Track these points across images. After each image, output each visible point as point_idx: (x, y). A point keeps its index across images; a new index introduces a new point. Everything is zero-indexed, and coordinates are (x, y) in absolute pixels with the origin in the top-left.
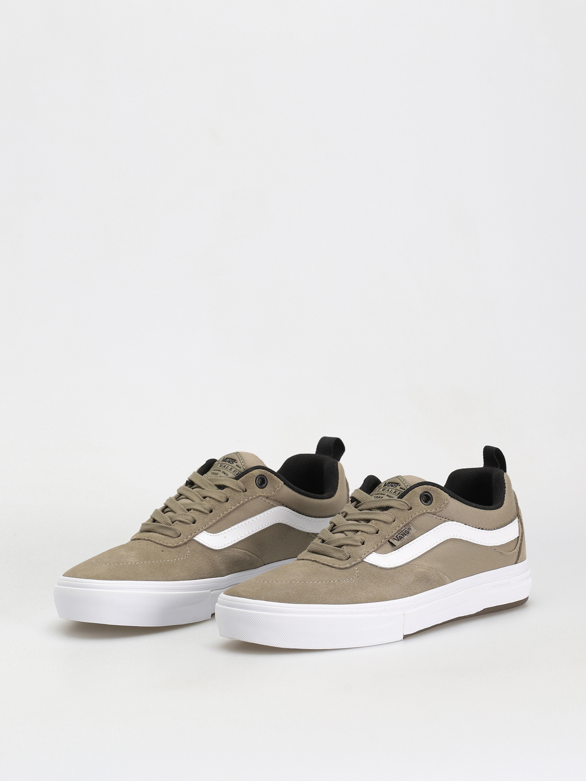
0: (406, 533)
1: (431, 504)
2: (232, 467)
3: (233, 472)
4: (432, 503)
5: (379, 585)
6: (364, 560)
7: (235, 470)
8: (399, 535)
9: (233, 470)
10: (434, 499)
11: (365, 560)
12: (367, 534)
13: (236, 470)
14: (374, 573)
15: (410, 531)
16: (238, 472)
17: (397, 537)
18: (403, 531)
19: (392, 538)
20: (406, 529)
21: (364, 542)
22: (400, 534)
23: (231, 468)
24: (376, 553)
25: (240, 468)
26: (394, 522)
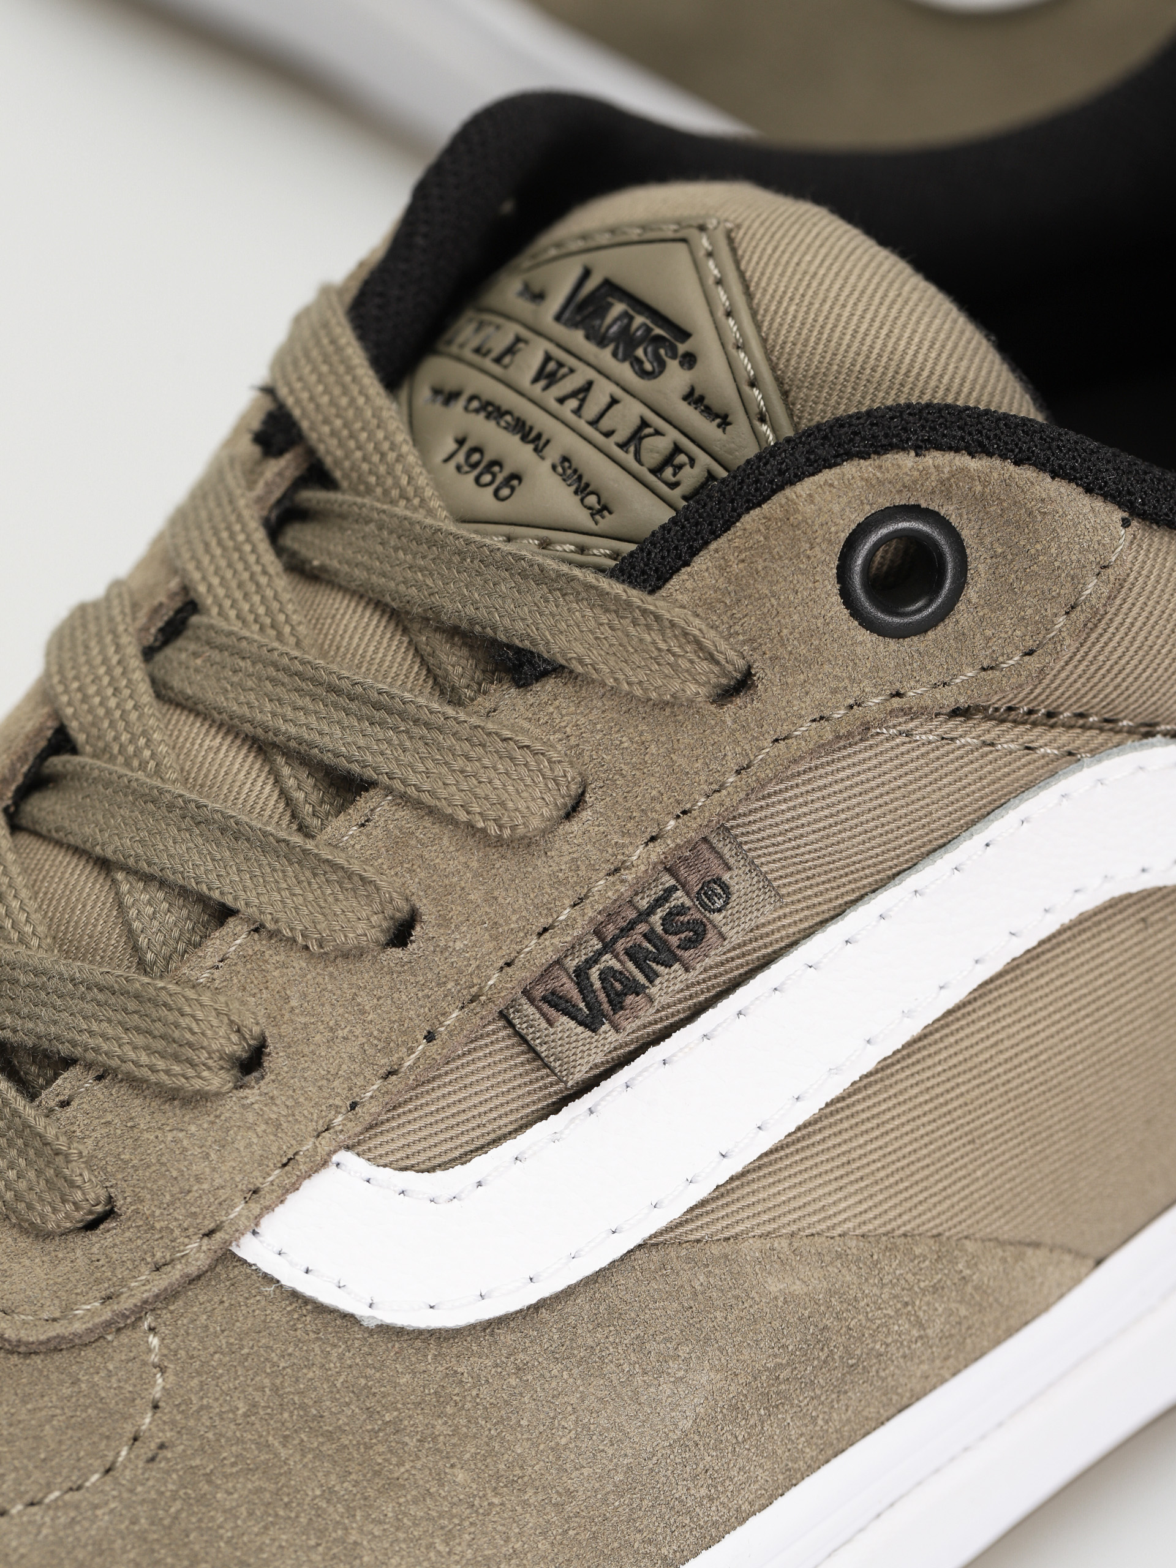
0: (674, 940)
1: (950, 622)
4: (961, 606)
5: (353, 1537)
6: (241, 1253)
8: (608, 960)
10: (979, 567)
11: (249, 1249)
12: (299, 963)
14: (318, 1402)
15: (717, 917)
17: (581, 975)
18: (651, 910)
19: (539, 992)
20: (679, 898)
21: (264, 1040)
22: (620, 945)
24: (361, 1162)
26: (568, 816)
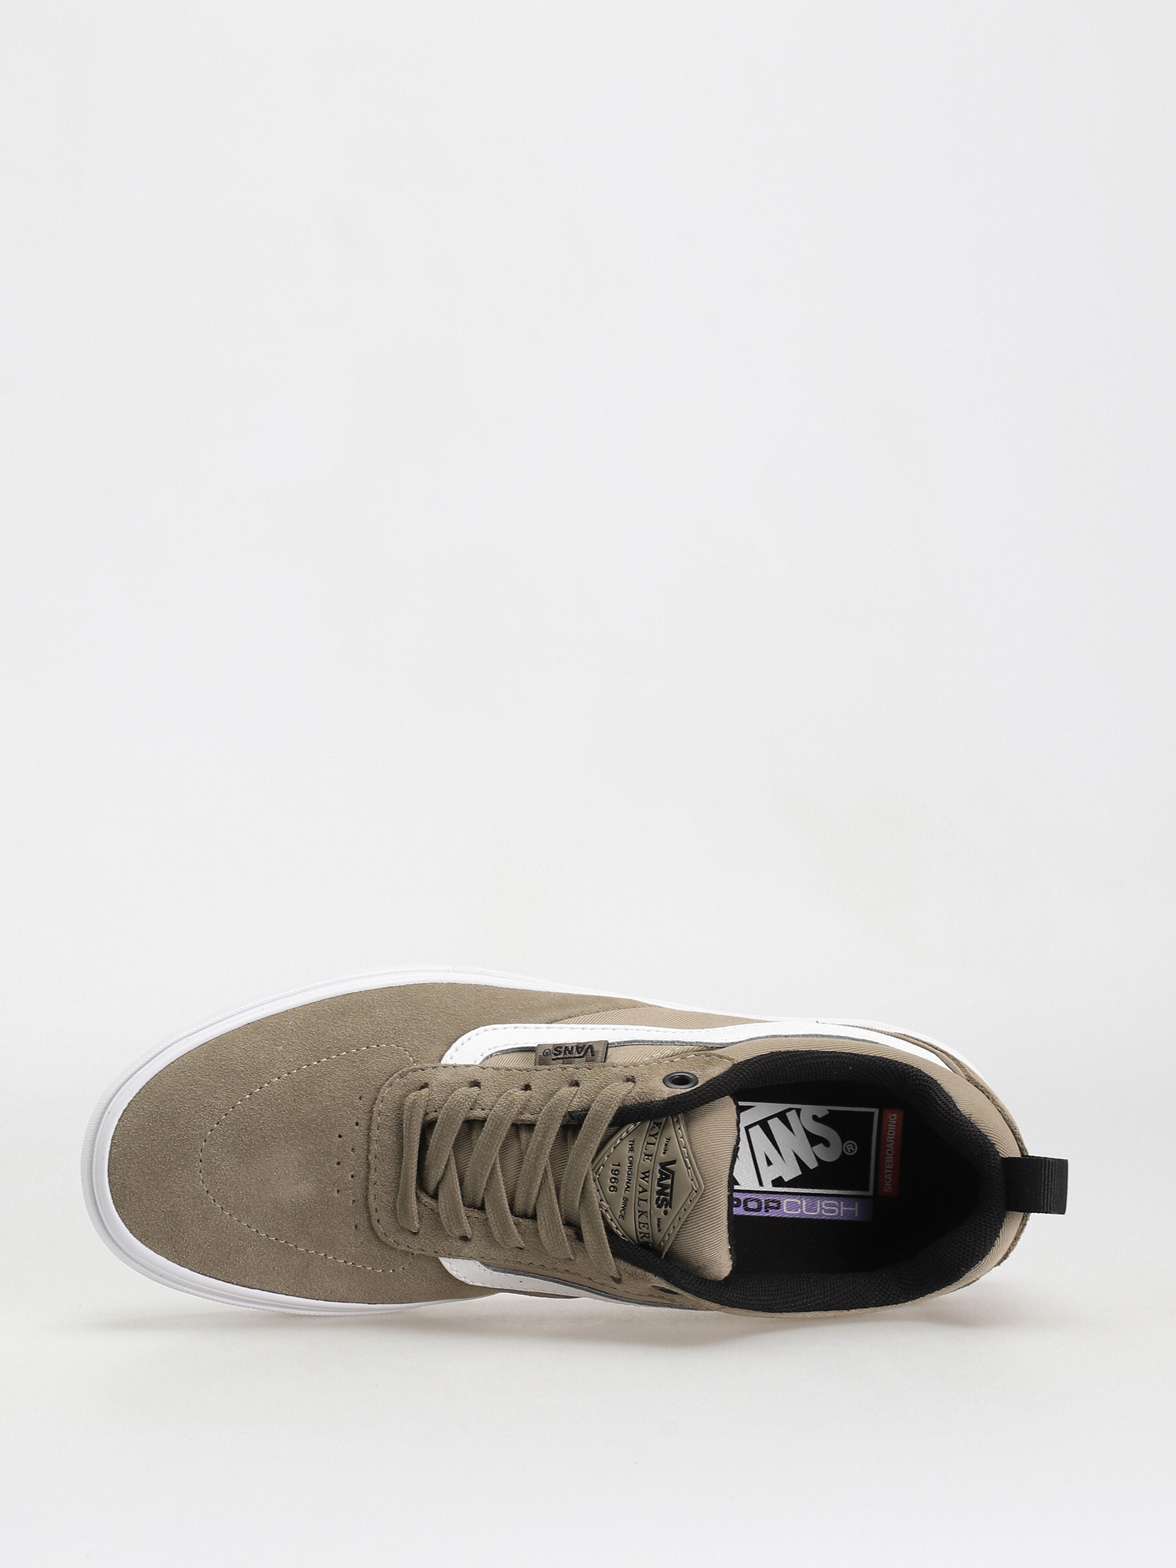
2: (649, 1213)
3: (640, 1223)
7: (647, 1224)
9: (644, 1219)
13: (649, 1224)
16: (649, 1231)
23: (646, 1212)
25: (659, 1230)
